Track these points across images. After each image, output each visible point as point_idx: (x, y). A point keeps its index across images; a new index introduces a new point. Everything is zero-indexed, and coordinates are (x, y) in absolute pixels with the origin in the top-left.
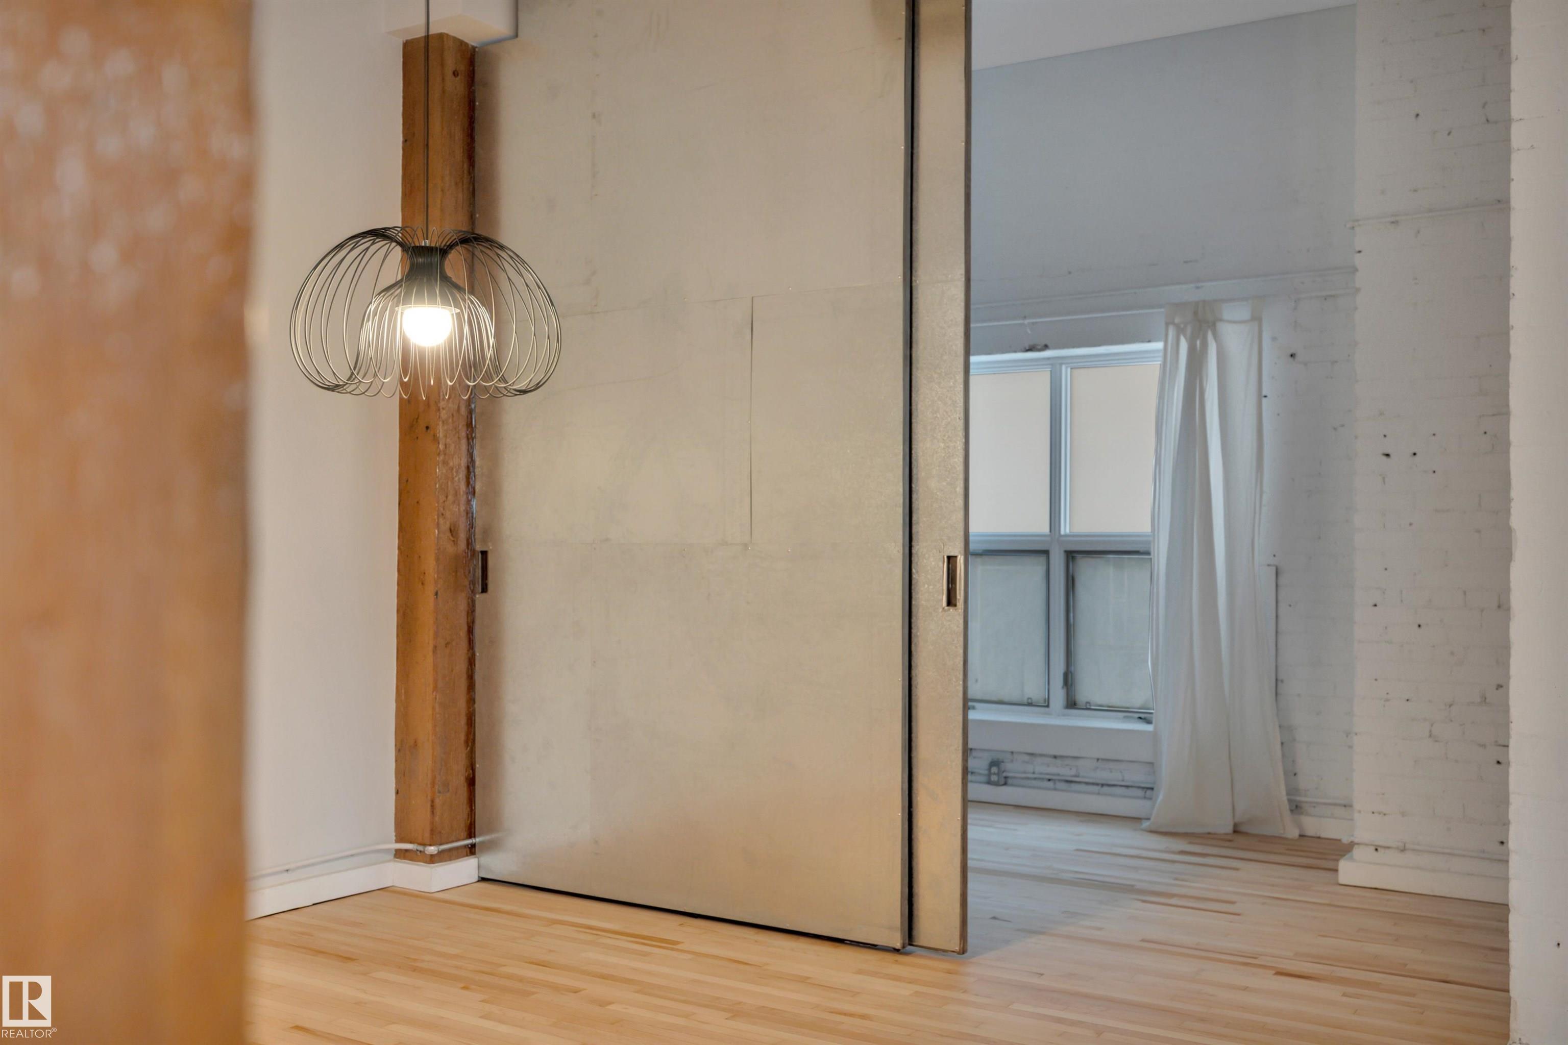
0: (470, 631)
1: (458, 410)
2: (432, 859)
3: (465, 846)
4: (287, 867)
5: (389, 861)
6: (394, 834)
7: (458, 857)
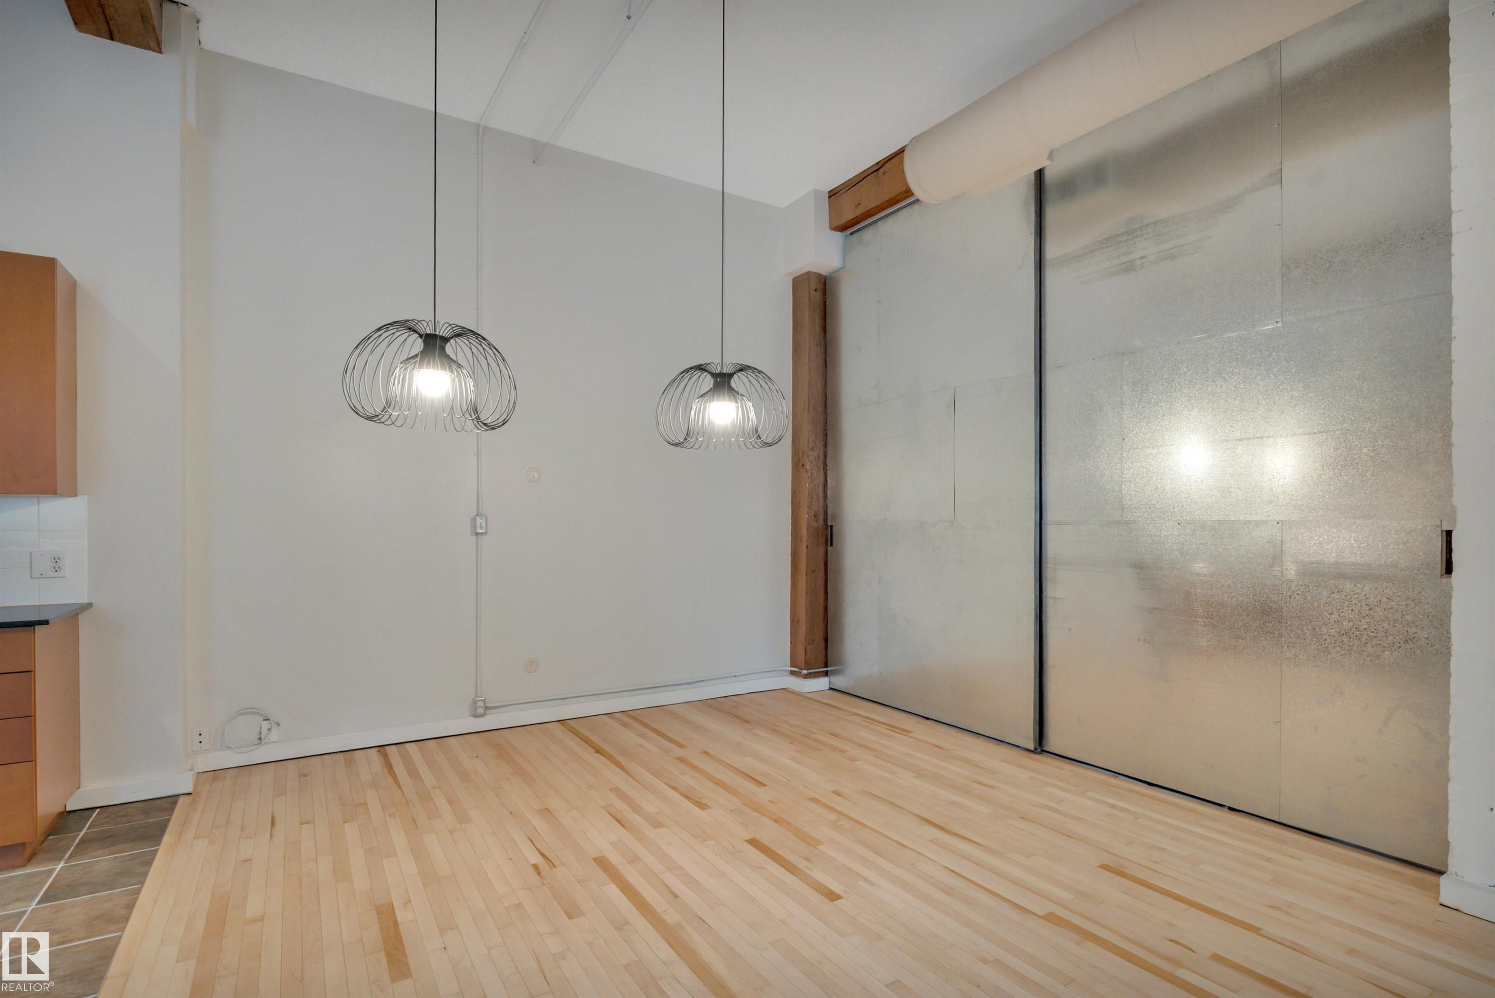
0: (826, 565)
1: (819, 456)
2: (806, 676)
3: (823, 671)
4: (735, 675)
5: (787, 676)
6: (789, 662)
7: (819, 677)
